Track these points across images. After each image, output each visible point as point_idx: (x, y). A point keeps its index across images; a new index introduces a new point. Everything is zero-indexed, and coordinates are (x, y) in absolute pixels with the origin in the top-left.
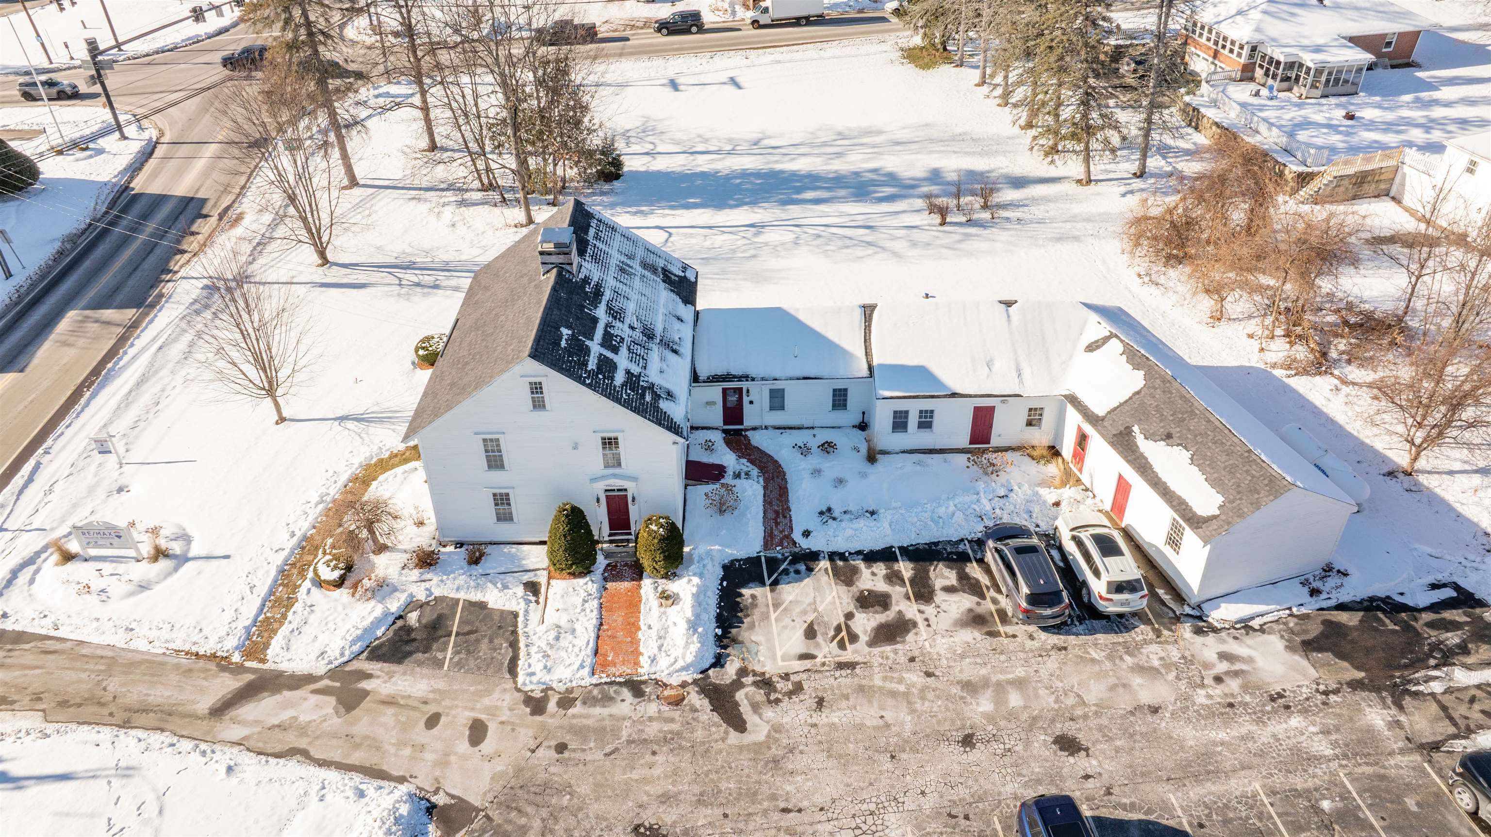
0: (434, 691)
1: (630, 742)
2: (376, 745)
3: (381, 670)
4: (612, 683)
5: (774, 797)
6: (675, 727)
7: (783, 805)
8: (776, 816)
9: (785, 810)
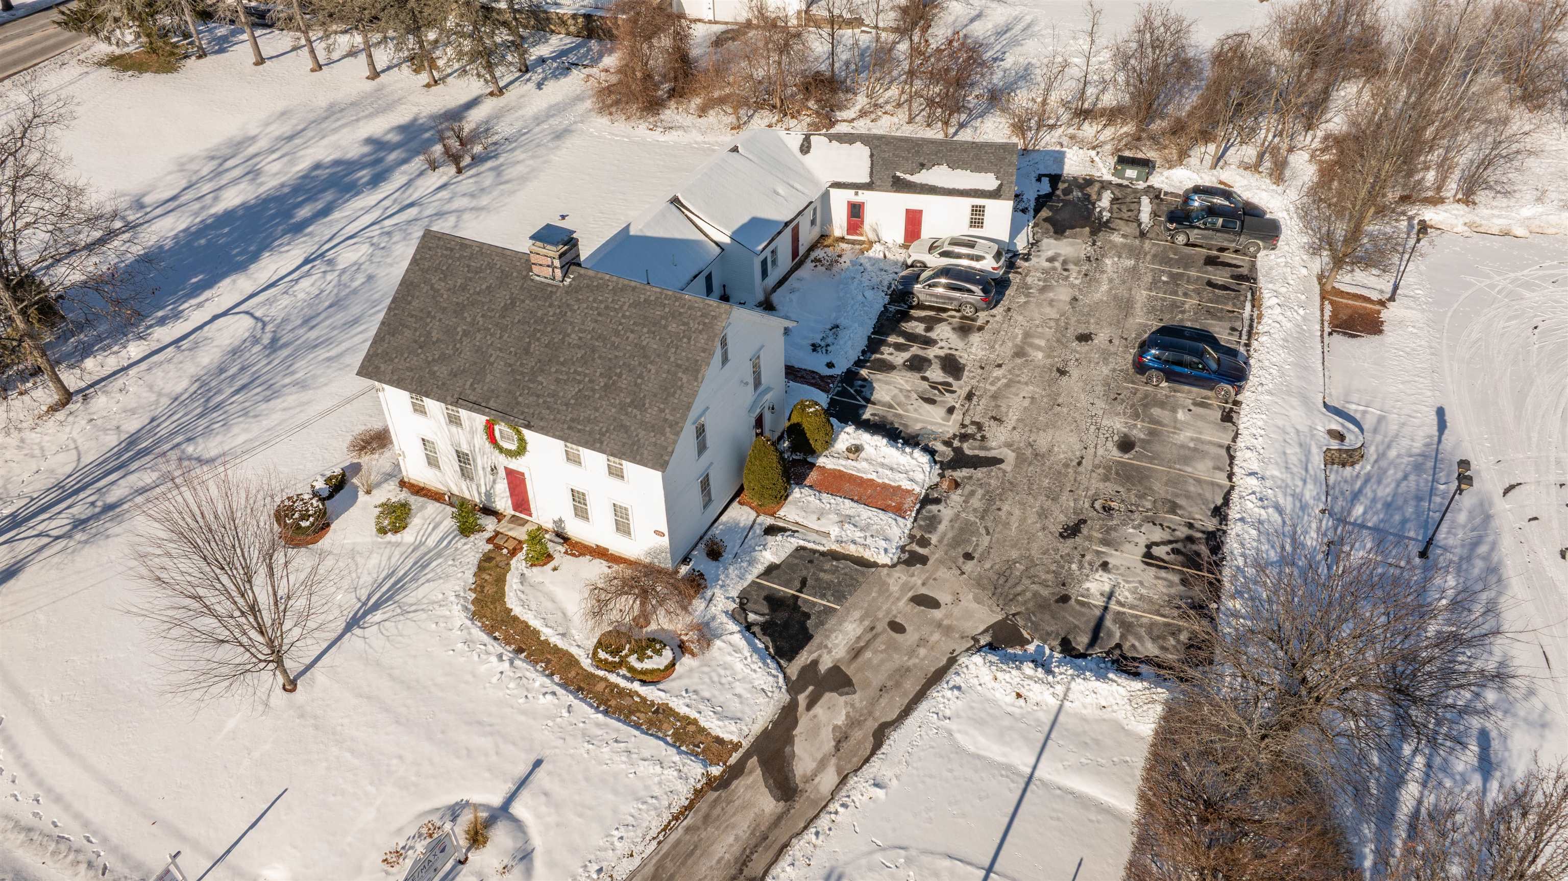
0: (862, 620)
1: (982, 518)
2: (904, 671)
3: (811, 653)
4: (918, 512)
5: (1066, 466)
6: (980, 492)
7: (1074, 463)
8: (1080, 469)
9: (1079, 464)
